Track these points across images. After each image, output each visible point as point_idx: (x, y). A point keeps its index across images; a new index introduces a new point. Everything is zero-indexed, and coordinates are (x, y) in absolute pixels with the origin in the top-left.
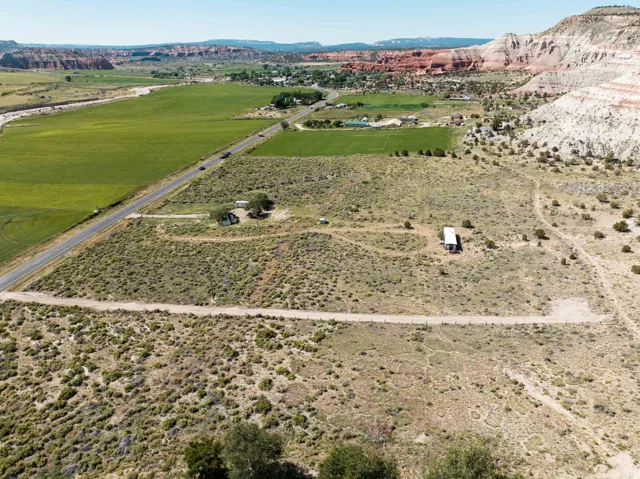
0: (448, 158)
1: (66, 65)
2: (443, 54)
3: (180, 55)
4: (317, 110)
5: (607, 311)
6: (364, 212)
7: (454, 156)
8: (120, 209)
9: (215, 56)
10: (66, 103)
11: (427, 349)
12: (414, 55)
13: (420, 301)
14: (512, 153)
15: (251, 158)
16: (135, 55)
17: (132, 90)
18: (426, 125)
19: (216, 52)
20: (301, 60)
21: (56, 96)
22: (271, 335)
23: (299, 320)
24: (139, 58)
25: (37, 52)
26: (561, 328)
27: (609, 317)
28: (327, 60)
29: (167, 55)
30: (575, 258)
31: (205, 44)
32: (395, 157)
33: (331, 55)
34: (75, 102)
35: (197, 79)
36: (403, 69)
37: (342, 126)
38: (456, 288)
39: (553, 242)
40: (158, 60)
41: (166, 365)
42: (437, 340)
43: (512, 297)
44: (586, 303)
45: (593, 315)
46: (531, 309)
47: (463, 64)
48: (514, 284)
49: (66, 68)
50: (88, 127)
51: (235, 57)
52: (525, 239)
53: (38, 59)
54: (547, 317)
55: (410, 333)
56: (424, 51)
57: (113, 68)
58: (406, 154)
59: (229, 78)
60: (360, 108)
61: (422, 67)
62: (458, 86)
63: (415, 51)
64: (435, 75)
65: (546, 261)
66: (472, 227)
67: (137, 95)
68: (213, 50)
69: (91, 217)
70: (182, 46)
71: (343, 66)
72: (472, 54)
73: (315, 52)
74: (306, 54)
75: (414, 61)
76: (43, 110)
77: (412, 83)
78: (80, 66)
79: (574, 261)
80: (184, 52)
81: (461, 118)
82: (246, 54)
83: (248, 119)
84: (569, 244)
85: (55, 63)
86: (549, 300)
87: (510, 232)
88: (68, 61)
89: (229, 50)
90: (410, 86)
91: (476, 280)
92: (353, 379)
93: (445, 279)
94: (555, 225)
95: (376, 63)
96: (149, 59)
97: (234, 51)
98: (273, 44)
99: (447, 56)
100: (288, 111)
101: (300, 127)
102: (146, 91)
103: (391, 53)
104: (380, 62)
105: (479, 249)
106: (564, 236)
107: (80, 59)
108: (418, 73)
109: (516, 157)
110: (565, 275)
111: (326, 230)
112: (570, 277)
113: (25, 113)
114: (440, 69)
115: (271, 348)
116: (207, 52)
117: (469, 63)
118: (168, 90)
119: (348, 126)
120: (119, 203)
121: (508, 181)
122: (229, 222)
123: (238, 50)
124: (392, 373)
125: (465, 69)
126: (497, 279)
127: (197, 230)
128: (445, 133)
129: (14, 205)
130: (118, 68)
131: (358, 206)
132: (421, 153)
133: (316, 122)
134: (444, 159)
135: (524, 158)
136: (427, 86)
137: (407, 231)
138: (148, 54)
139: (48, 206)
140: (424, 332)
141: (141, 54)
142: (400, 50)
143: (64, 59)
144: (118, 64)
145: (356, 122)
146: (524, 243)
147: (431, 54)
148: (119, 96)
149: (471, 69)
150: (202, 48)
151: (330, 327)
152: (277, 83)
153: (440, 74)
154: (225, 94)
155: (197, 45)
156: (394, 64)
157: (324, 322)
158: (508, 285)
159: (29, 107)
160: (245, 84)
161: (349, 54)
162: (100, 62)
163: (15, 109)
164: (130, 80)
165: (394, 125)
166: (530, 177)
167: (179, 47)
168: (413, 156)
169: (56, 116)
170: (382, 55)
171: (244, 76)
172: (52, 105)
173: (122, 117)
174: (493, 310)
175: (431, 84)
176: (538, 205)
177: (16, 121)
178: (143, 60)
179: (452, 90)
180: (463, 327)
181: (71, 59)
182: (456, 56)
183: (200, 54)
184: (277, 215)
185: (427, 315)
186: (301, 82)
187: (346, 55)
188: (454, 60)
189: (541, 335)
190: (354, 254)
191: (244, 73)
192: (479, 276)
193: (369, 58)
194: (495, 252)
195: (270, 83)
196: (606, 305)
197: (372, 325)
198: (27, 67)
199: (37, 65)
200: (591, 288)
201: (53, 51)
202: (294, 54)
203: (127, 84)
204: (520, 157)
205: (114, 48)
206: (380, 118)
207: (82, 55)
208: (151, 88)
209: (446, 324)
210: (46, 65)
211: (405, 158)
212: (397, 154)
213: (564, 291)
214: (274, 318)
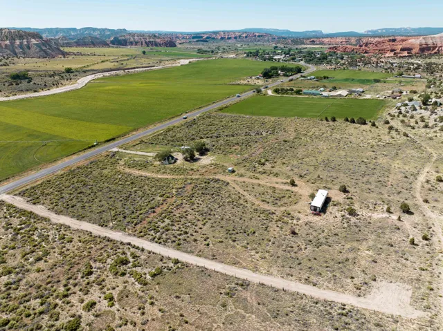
0: (368, 127)
1: (148, 44)
2: (413, 40)
3: (222, 38)
4: (291, 80)
5: (428, 308)
6: (268, 166)
7: (374, 125)
8: (111, 144)
9: (245, 39)
10: (134, 68)
11: (231, 306)
12: (390, 41)
13: (257, 255)
14: (426, 126)
15: (220, 113)
16: (193, 38)
17: (178, 61)
18: (368, 96)
19: (246, 37)
20: (303, 43)
21: (132, 64)
22: (125, 262)
23: (153, 253)
24: (195, 40)
25: (132, 36)
26: (367, 314)
27: (426, 315)
28: (322, 43)
29: (214, 38)
30: (427, 239)
31: (239, 32)
32: (325, 122)
33: (326, 40)
34: (140, 67)
35: (225, 55)
36: (377, 51)
37: (300, 94)
38: (296, 249)
39: (416, 218)
40: (207, 41)
41: (43, 271)
42: (245, 299)
43: (339, 270)
44: (410, 293)
45: (410, 309)
46: (351, 287)
47: (428, 49)
48: (351, 256)
49: (148, 46)
50: (137, 84)
51: (259, 41)
52: (389, 211)
53: (132, 40)
54: (361, 299)
55: (227, 286)
56: (399, 38)
57: (175, 46)
58: (334, 120)
59: (246, 55)
60: (325, 81)
61: (392, 51)
62: (415, 65)
63: (391, 38)
64: (400, 57)
65: (397, 237)
66: (348, 192)
67: (179, 65)
68: (244, 35)
69: (89, 148)
70: (224, 32)
71: (330, 48)
72: (438, 40)
73: (315, 38)
74: (308, 39)
75: (388, 46)
76: (118, 72)
77: (377, 62)
78: (156, 45)
79: (425, 242)
80: (225, 37)
81: (401, 92)
82: (266, 38)
83: (239, 84)
84: (430, 223)
85: (142, 42)
86: (375, 280)
87: (379, 202)
88: (150, 42)
89: (255, 36)
90: (374, 65)
91: (318, 245)
92: (153, 320)
93: (293, 239)
94: (426, 201)
95: (358, 47)
96: (201, 41)
97: (259, 36)
98: (288, 32)
99: (415, 42)
100: (270, 80)
101: (270, 92)
102: (186, 62)
103: (372, 39)
104: (361, 46)
105: (338, 215)
106: (429, 213)
107: (157, 40)
108: (387, 55)
109: (428, 130)
110: (407, 255)
111: (228, 178)
112: (411, 258)
113: (107, 74)
114: (406, 52)
115: (117, 273)
116: (240, 36)
117: (434, 48)
118: (202, 62)
119: (306, 94)
120: (113, 139)
121: (408, 152)
122: (167, 162)
123: (262, 36)
124: (187, 322)
125: (430, 52)
126: (338, 248)
127: (144, 165)
128: (379, 104)
129: (56, 134)
130: (179, 46)
131: (267, 160)
132: (347, 120)
133: (282, 90)
134: (363, 127)
135: (435, 132)
136: (389, 65)
137: (289, 188)
138: (202, 37)
139: (73, 137)
140: (240, 288)
141: (198, 37)
142: (380, 37)
143: (148, 40)
144: (180, 44)
145: (314, 91)
146: (386, 215)
147: (403, 41)
148: (168, 65)
149: (435, 53)
150: (237, 34)
151: (171, 265)
152: (275, 60)
153: (405, 56)
154: (235, 66)
155: (234, 32)
156: (371, 47)
157: (170, 259)
158: (345, 256)
159: (111, 70)
160: (254, 59)
161: (339, 40)
162: (169, 42)
163: (104, 71)
164: (182, 55)
165: (340, 95)
166: (430, 150)
167: (222, 33)
168: (340, 122)
169: (124, 76)
170: (365, 40)
171: (256, 54)
172: (124, 70)
173: (160, 79)
174: (313, 279)
175: (392, 64)
176: (422, 178)
177: (98, 79)
178: (197, 41)
179: (409, 69)
180: (277, 291)
181: (152, 40)
182: (424, 42)
183: (235, 38)
184: (206, 160)
185: (254, 271)
186: (293, 59)
187: (337, 40)
188: (421, 45)
189: (344, 318)
190: (236, 202)
191: (258, 52)
192: (324, 241)
193: (354, 43)
194: (353, 219)
195: (271, 59)
196: (431, 300)
197: (203, 270)
198: (126, 45)
199: (131, 43)
200: (426, 276)
201: (141, 35)
202: (298, 39)
203: (177, 57)
204: (432, 130)
205: (181, 33)
206: (335, 88)
207: (158, 38)
208: (191, 60)
209: (263, 284)
210: (136, 43)
211: (331, 123)
212: (327, 120)
213: (396, 273)
214: (138, 248)
